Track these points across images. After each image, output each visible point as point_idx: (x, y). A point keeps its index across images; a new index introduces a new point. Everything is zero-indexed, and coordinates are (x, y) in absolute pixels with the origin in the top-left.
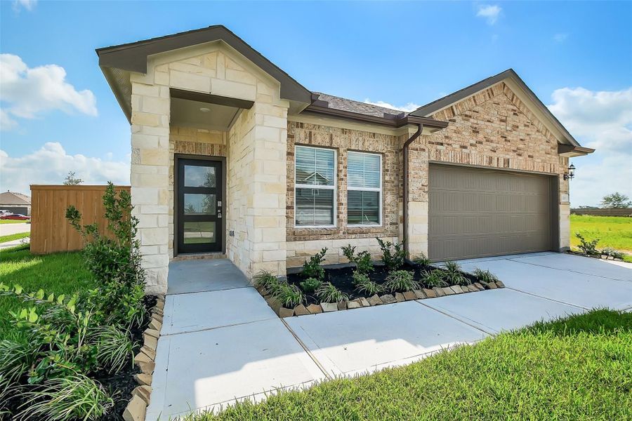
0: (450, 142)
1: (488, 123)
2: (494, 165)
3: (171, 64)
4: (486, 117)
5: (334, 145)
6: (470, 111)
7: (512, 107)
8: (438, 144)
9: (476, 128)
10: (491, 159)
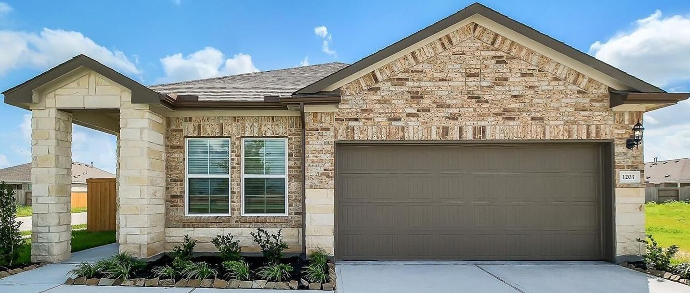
0: (371, 115)
1: (441, 83)
2: (454, 136)
3: (56, 91)
4: (435, 75)
5: (225, 134)
6: (407, 71)
7: (493, 53)
8: (350, 119)
9: (417, 93)
10: (446, 131)
